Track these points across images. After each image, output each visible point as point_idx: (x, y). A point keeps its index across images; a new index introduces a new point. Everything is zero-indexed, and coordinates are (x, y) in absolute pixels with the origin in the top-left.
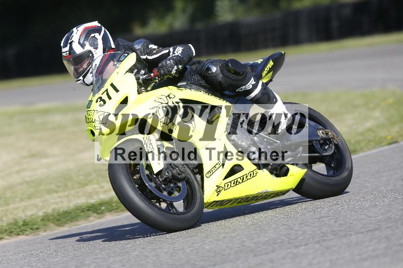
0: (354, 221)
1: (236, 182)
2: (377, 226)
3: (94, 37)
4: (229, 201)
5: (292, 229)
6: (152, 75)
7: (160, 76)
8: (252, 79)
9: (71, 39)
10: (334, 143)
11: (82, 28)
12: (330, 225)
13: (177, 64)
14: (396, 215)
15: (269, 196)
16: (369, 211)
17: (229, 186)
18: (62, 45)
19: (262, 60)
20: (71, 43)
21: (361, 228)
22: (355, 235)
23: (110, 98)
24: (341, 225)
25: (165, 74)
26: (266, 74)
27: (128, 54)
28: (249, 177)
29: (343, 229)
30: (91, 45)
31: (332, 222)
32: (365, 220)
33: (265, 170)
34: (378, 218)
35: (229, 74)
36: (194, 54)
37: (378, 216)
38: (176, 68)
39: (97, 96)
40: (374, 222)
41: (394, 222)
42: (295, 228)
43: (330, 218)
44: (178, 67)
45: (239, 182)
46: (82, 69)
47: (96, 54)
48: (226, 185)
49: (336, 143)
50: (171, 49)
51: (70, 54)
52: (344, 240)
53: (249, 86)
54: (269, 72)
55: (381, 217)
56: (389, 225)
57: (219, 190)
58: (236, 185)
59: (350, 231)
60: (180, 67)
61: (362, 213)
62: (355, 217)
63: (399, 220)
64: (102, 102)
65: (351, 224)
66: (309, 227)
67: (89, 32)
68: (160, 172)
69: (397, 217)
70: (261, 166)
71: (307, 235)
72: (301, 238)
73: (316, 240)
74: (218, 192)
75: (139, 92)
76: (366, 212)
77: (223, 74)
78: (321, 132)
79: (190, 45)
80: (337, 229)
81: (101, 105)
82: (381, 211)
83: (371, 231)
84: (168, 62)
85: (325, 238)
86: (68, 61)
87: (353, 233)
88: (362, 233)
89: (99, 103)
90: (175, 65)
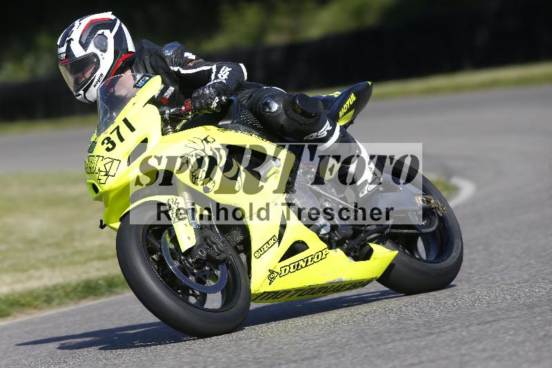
0: (285, 344)
1: (298, 266)
2: (315, 353)
3: (102, 34)
5: (199, 355)
7: (195, 110)
8: (328, 123)
9: (70, 36)
10: (438, 215)
11: (86, 21)
12: (252, 350)
13: (219, 95)
14: (343, 338)
15: (342, 287)
17: (287, 272)
18: (58, 43)
19: (339, 93)
20: (69, 42)
21: (295, 355)
22: (286, 364)
23: (122, 139)
24: (267, 350)
25: (201, 108)
26: (345, 114)
27: (150, 77)
28: (315, 260)
29: (270, 356)
30: (96, 46)
31: (254, 346)
32: (300, 344)
33: (338, 250)
34: (317, 341)
37: (318, 339)
38: (217, 99)
39: (103, 136)
40: (312, 346)
41: (339, 347)
42: (203, 354)
44: (220, 99)
45: (301, 266)
47: (103, 59)
48: (283, 269)
49: (441, 215)
51: (66, 57)
53: (323, 132)
54: (349, 110)
55: (322, 339)
56: (333, 351)
57: (272, 276)
58: (297, 270)
59: (279, 359)
60: (223, 98)
62: (286, 340)
63: (347, 345)
64: (110, 146)
65: (280, 349)
66: (222, 352)
68: (190, 251)
69: (344, 340)
70: (334, 245)
71: (220, 363)
74: (271, 280)
75: (164, 133)
79: (242, 65)
80: (260, 356)
81: (108, 150)
83: (307, 359)
84: (207, 91)
87: (283, 362)
88: (296, 361)
89: (105, 146)
90: (216, 96)
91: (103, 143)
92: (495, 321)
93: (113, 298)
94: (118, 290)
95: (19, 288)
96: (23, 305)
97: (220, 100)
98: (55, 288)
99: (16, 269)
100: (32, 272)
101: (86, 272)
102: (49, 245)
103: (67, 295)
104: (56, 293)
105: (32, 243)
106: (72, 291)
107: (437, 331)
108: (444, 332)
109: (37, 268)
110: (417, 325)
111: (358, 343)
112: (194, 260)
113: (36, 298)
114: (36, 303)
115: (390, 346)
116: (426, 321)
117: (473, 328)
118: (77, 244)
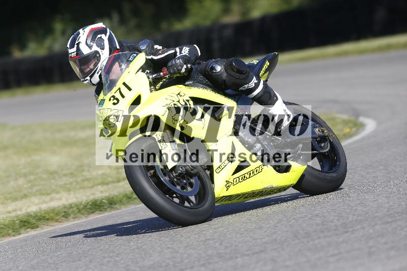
0: (240, 243)
1: (244, 178)
2: (262, 248)
3: (101, 37)
4: (238, 196)
5: (177, 252)
6: (162, 74)
8: (254, 78)
9: (78, 40)
10: (330, 140)
11: (88, 29)
12: (215, 248)
13: (185, 63)
14: (282, 237)
15: (272, 191)
16: (254, 234)
17: (238, 181)
18: (68, 46)
19: (257, 61)
20: (78, 44)
21: (247, 250)
22: (241, 257)
23: (123, 96)
24: (226, 247)
25: (175, 73)
26: (263, 74)
27: (137, 54)
28: (255, 173)
29: (229, 252)
30: (98, 46)
31: (217, 244)
32: (251, 242)
33: (269, 166)
34: (263, 240)
35: (233, 73)
36: (200, 54)
37: (264, 238)
38: (185, 67)
39: (109, 95)
40: (259, 244)
41: (279, 244)
42: (180, 251)
43: (215, 240)
45: (246, 177)
46: (89, 69)
47: (102, 54)
48: (235, 180)
49: (332, 140)
50: (178, 49)
51: (77, 54)
52: (230, 263)
53: (252, 84)
54: (265, 72)
55: (267, 239)
56: (275, 247)
57: (228, 185)
58: (244, 180)
59: (235, 254)
60: (189, 66)
61: (248, 235)
62: (240, 240)
64: (115, 101)
65: (237, 246)
66: (194, 250)
67: (95, 33)
68: (174, 168)
69: (283, 239)
71: (193, 258)
72: (187, 261)
73: (202, 263)
74: (228, 187)
75: (151, 91)
76: (251, 234)
77: (227, 73)
78: (317, 129)
79: (195, 45)
80: (222, 252)
81: (114, 104)
82: (267, 233)
83: (257, 253)
84: (178, 61)
85: (210, 261)
86: (75, 62)
87: (238, 255)
88: (248, 255)
89: (112, 102)
90: (185, 64)
91: (110, 100)
92: (393, 221)
93: (113, 212)
94: (117, 206)
95: (44, 207)
96: (48, 219)
97: (187, 67)
98: (71, 206)
99: (41, 193)
100: (53, 195)
101: (93, 194)
102: (65, 175)
103: (79, 211)
104: (71, 210)
105: (53, 174)
106: (83, 208)
107: (351, 230)
108: (356, 230)
109: (57, 193)
110: (336, 226)
111: (293, 240)
112: (177, 174)
113: (57, 214)
114: (57, 218)
115: (316, 242)
116: (342, 223)
117: (377, 227)
118: (86, 174)
